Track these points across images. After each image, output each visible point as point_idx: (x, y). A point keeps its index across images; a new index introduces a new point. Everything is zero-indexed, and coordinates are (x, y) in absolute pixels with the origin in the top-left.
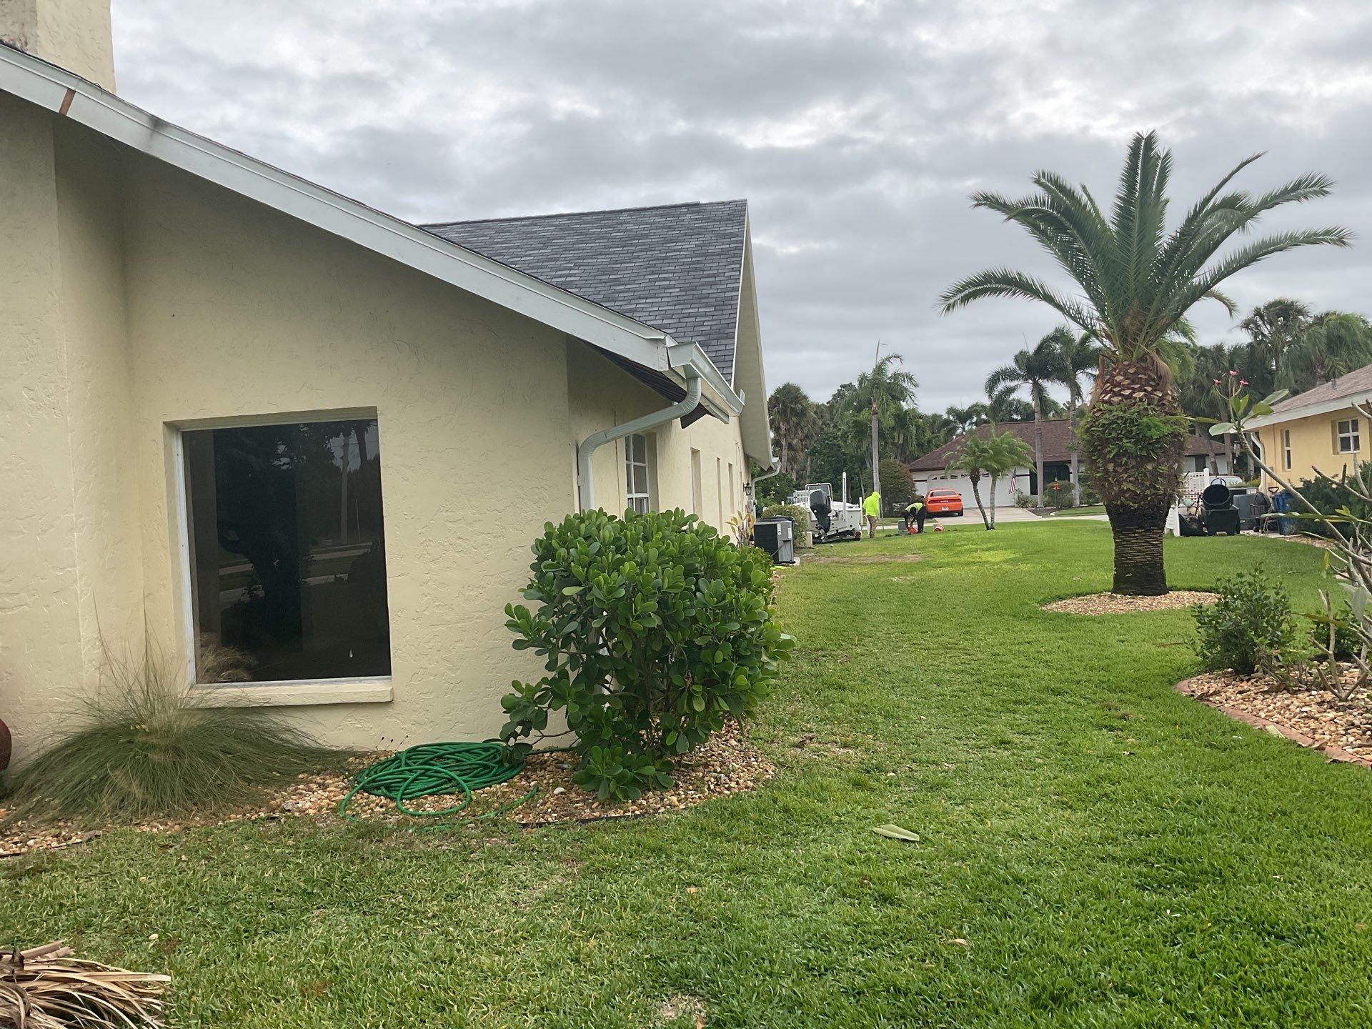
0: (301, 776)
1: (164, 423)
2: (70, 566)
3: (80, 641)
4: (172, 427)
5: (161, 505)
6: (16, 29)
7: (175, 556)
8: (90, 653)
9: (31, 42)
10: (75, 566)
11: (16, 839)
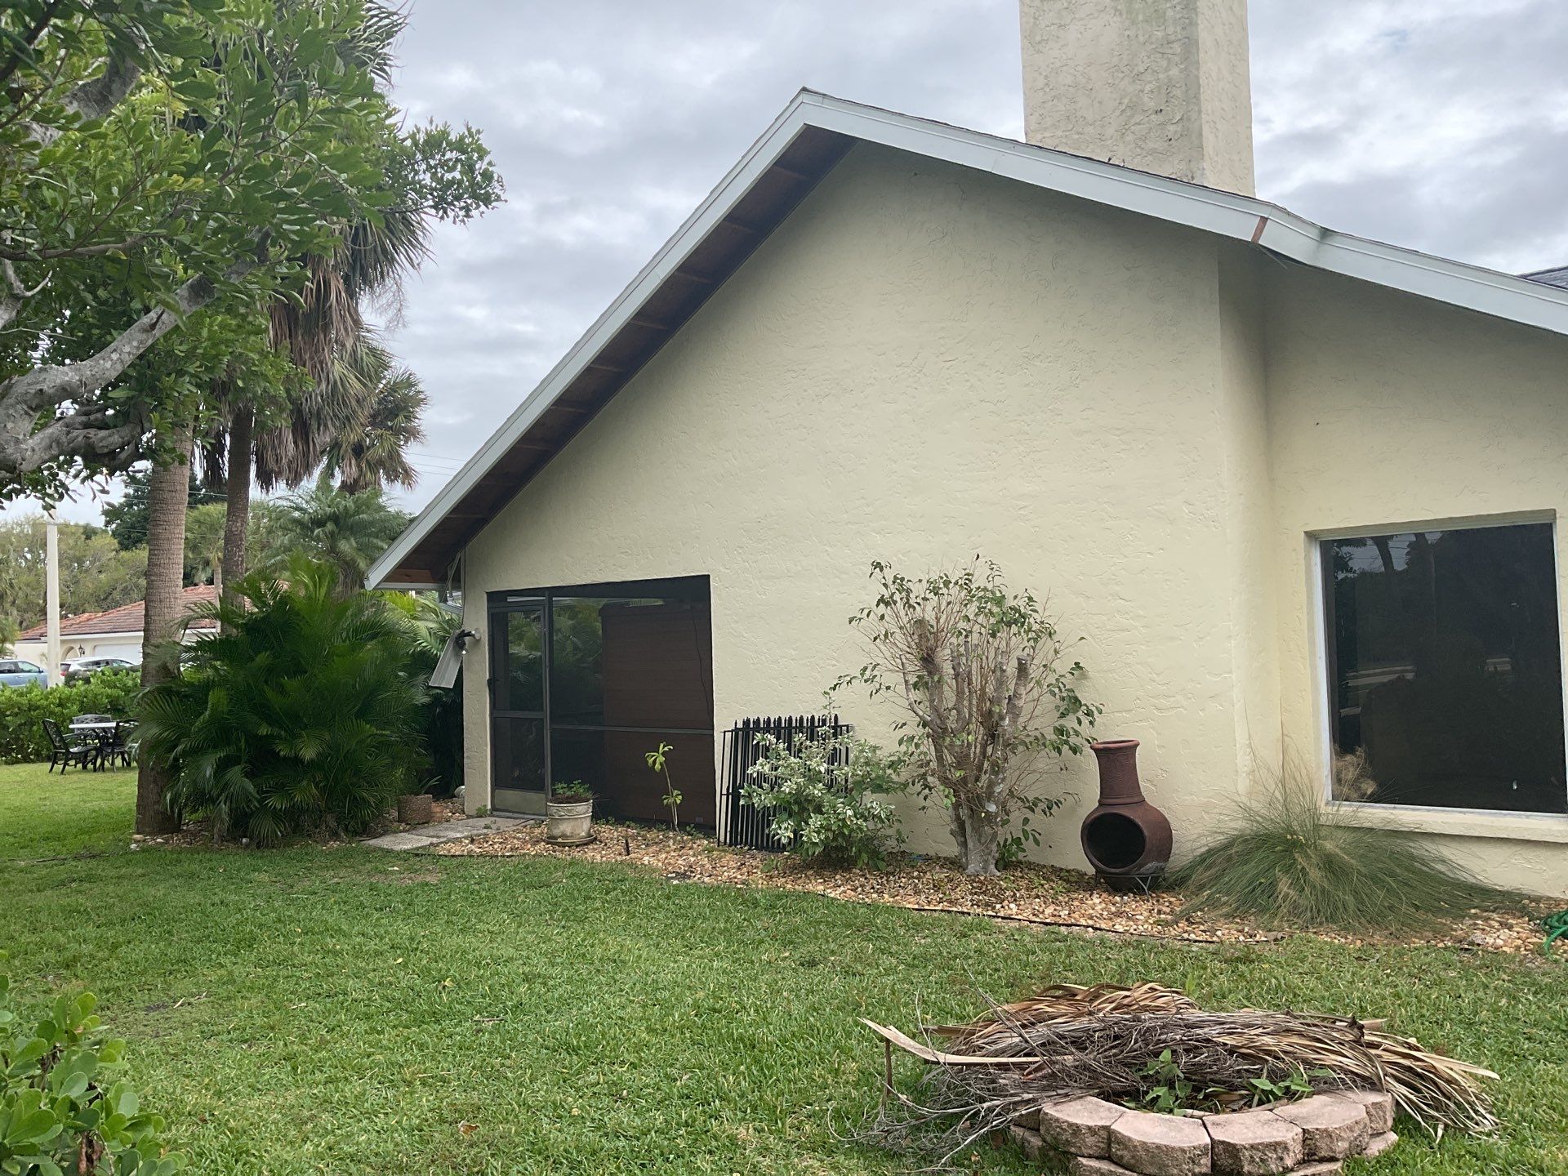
0: (1473, 911)
1: (1306, 533)
2: (1225, 673)
3: (1235, 746)
4: (1311, 536)
5: (1300, 615)
6: (1183, 166)
7: (1314, 667)
8: (1243, 761)
9: (1198, 174)
10: (1231, 672)
11: (1202, 928)
